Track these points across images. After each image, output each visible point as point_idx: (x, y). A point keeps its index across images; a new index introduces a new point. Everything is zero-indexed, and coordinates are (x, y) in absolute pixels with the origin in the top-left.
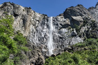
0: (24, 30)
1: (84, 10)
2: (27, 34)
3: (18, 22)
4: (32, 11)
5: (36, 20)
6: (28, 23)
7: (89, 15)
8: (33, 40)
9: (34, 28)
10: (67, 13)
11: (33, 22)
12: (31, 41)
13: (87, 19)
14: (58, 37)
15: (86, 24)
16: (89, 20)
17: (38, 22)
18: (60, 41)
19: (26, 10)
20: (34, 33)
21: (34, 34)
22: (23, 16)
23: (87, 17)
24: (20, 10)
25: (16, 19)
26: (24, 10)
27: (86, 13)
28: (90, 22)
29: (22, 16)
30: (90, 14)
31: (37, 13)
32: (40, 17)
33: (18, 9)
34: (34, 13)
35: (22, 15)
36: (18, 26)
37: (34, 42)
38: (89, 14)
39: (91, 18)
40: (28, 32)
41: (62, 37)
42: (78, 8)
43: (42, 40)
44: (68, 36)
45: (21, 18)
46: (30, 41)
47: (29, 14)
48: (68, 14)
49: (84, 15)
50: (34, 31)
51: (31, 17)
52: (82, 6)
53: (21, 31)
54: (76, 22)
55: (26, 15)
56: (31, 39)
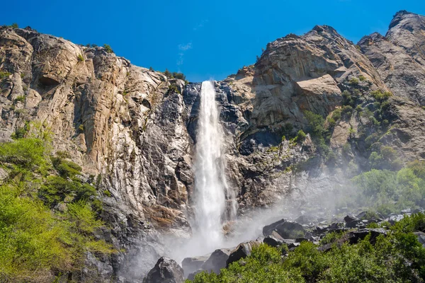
0: (84, 147)
1: (343, 50)
2: (100, 165)
3: (56, 114)
4: (119, 63)
5: (135, 99)
6: (101, 118)
7: (363, 70)
8: (129, 188)
9: (127, 135)
10: (270, 64)
11: (123, 108)
12: (116, 194)
13: (355, 85)
14: (237, 170)
15: (354, 107)
16: (366, 89)
17: (143, 109)
18: (248, 190)
19: (89, 57)
20: (132, 160)
21: (129, 165)
22: (78, 84)
23: (355, 78)
24: (65, 62)
25: (46, 101)
26: (80, 60)
27: (352, 59)
28: (368, 101)
29: (73, 86)
30: (368, 62)
31: (139, 69)
32: (155, 86)
33: (54, 55)
34: (124, 70)
35: (72, 83)
36: (58, 132)
37: (134, 202)
38: (362, 66)
39: (370, 84)
40: (101, 158)
41: (254, 168)
42: (316, 38)
43: (168, 188)
44: (280, 163)
45: (70, 97)
46: (112, 196)
47: (103, 74)
48: (276, 68)
49: (342, 69)
50: (130, 151)
51: (116, 89)
52: (331, 30)
53: (72, 153)
54: (312, 102)
55: (89, 79)
56: (117, 185)
